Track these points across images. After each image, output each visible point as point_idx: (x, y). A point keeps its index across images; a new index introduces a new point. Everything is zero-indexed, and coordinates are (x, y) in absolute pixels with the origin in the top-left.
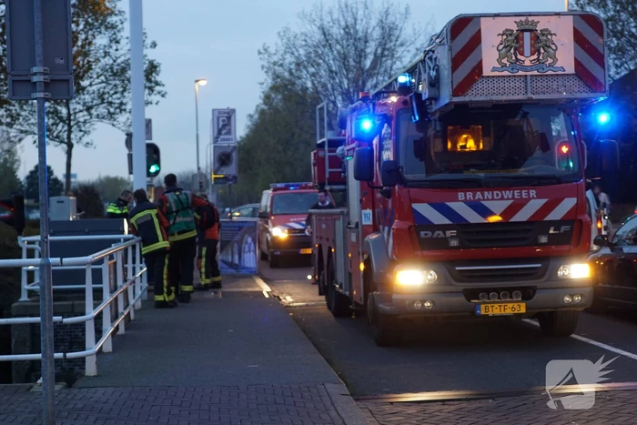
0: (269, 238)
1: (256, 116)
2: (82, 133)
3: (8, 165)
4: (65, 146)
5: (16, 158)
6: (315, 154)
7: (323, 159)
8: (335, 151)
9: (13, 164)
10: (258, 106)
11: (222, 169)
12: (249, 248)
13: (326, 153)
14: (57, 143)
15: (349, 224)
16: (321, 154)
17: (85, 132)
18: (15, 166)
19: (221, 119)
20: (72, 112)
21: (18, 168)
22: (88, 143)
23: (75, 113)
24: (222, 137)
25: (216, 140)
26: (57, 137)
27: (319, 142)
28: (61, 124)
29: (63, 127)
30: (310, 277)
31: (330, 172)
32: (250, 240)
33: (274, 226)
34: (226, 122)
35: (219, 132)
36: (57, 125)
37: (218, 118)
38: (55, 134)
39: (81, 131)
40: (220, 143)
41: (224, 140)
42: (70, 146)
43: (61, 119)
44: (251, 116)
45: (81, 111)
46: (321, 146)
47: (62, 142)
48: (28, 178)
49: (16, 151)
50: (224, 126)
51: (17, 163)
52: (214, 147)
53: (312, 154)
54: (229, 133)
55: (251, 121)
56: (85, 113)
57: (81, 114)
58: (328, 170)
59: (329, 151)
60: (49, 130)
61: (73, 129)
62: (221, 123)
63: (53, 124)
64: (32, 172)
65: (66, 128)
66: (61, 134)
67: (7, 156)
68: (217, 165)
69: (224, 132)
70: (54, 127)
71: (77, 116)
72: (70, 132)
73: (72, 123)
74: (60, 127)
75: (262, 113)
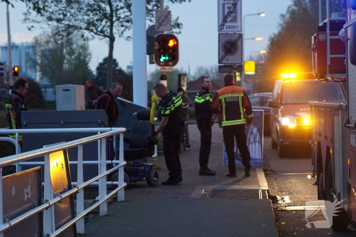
0: (278, 128)
1: (288, 16)
2: (123, 28)
3: (82, 58)
4: (108, 39)
5: (88, 52)
6: (315, 38)
7: (325, 43)
8: (337, 35)
9: (85, 57)
10: (289, 7)
11: (227, 57)
12: (255, 139)
13: (328, 37)
14: (101, 37)
15: (348, 122)
16: (322, 37)
17: (126, 27)
18: (87, 59)
19: (226, 6)
20: (114, 9)
21: (89, 61)
22: (129, 37)
23: (117, 10)
24: (227, 24)
25: (221, 27)
26: (102, 31)
27: (321, 24)
28: (104, 21)
29: (107, 22)
30: (309, 177)
31: (331, 59)
32: (255, 130)
33: (283, 115)
34: (232, 9)
35: (225, 20)
36: (101, 21)
37: (224, 5)
38: (99, 29)
39: (122, 26)
40: (225, 30)
41: (229, 27)
42: (112, 39)
43: (105, 16)
44: (283, 16)
45: (122, 8)
46: (323, 29)
47: (105, 36)
48: (98, 69)
49: (88, 46)
50: (230, 13)
51: (89, 56)
52: (219, 35)
53: (313, 37)
54: (234, 20)
55: (283, 20)
56: (125, 10)
57: (122, 11)
58: (329, 56)
59: (331, 35)
60: (94, 25)
61: (115, 24)
62: (227, 10)
63: (97, 20)
64: (101, 64)
65: (109, 24)
66: (105, 28)
67: (81, 50)
68: (222, 54)
69: (229, 19)
70: (99, 22)
71: (118, 12)
72: (111, 27)
73: (114, 19)
74: (104, 23)
75: (293, 13)
